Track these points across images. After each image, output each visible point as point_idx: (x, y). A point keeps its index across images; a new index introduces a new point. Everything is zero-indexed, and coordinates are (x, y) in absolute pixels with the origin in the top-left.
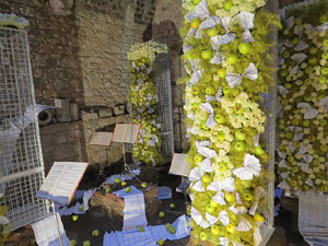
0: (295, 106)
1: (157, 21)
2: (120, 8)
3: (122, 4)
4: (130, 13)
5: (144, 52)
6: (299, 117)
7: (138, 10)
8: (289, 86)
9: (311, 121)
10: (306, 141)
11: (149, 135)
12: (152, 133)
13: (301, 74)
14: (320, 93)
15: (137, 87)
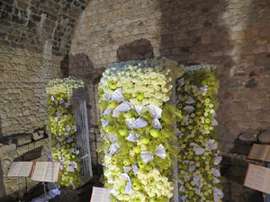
0: (188, 146)
1: (73, 53)
2: (39, 43)
3: (40, 40)
4: (48, 47)
5: (62, 88)
6: (191, 153)
7: (55, 44)
8: (183, 130)
9: (200, 156)
10: (198, 172)
11: (69, 162)
12: (72, 159)
13: (191, 121)
14: (205, 136)
15: (56, 119)
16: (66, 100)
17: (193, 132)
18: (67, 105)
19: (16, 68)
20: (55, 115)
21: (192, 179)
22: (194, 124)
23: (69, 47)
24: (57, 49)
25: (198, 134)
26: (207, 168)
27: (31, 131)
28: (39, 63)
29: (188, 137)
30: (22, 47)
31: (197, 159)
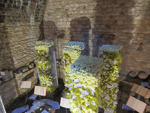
0: (104, 84)
1: (46, 19)
3: (28, 15)
4: (32, 18)
6: (105, 87)
8: (103, 77)
9: (109, 89)
10: (108, 95)
12: (49, 81)
13: (107, 74)
15: (41, 62)
16: (45, 54)
17: (107, 79)
18: (46, 56)
19: (18, 33)
20: (40, 60)
21: (104, 97)
22: (108, 76)
23: (43, 16)
24: (37, 18)
25: (109, 80)
26: (112, 94)
27: (28, 64)
28: (28, 28)
29: (105, 80)
30: (19, 21)
31: (108, 90)
